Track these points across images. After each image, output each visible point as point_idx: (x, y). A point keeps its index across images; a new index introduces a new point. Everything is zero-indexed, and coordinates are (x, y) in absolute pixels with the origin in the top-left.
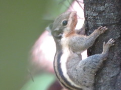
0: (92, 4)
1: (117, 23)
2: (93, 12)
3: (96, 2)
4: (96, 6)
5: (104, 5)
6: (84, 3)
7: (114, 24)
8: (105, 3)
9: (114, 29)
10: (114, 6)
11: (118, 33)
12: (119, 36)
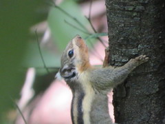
0: (120, 45)
1: (154, 72)
2: (122, 56)
3: (125, 43)
4: (126, 48)
5: (137, 47)
6: (109, 44)
7: (150, 73)
8: (138, 44)
9: (151, 80)
10: (150, 48)
11: (156, 86)
12: (158, 90)
